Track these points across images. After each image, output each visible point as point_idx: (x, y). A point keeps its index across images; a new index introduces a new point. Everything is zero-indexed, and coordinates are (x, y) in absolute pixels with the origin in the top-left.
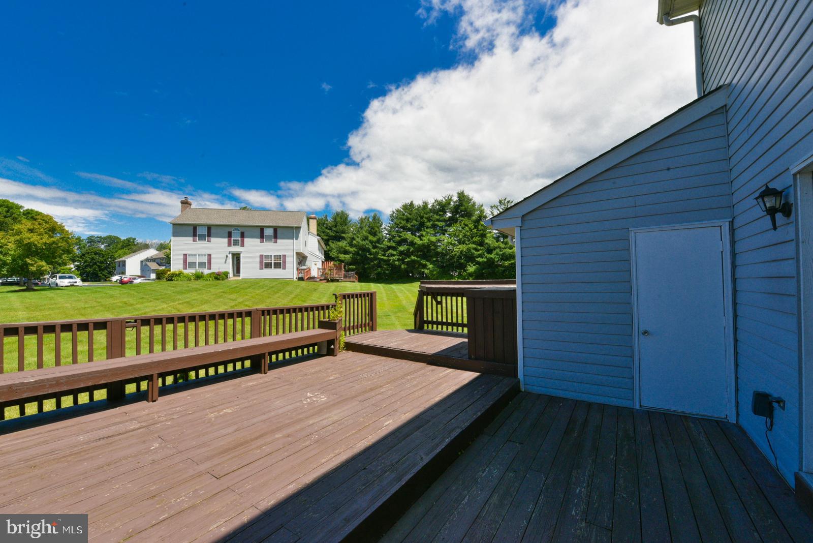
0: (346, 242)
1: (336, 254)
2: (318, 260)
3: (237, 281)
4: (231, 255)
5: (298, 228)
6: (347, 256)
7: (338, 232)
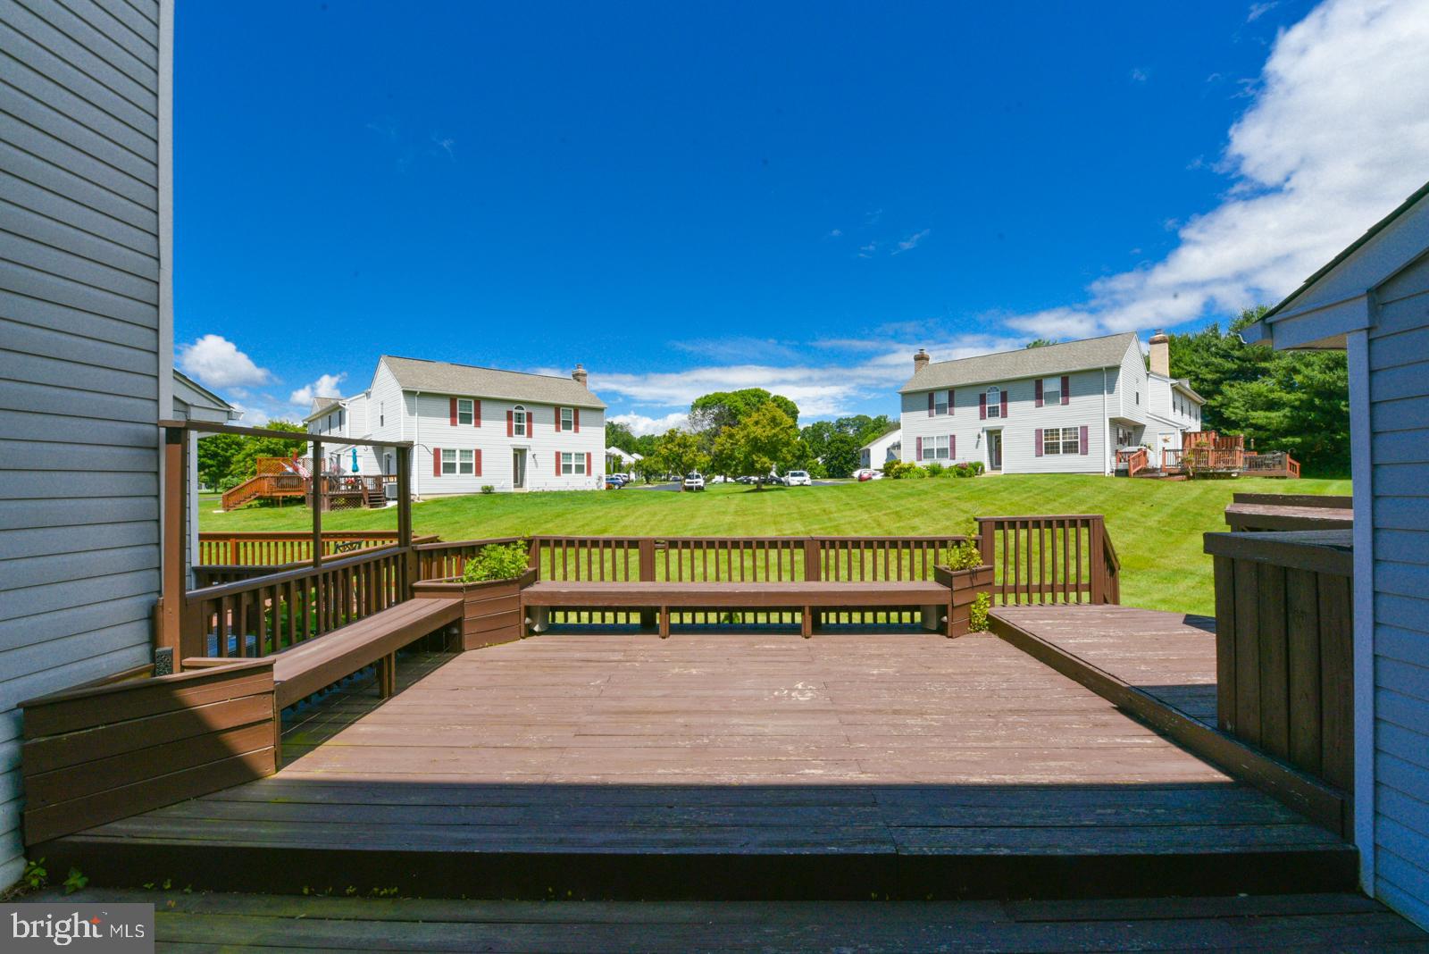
0: (1274, 380)
1: (1241, 413)
2: (1174, 430)
3: (996, 479)
4: (985, 433)
5: (1114, 370)
6: (1273, 415)
7: (1250, 361)
